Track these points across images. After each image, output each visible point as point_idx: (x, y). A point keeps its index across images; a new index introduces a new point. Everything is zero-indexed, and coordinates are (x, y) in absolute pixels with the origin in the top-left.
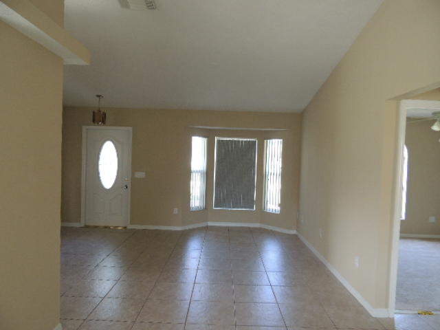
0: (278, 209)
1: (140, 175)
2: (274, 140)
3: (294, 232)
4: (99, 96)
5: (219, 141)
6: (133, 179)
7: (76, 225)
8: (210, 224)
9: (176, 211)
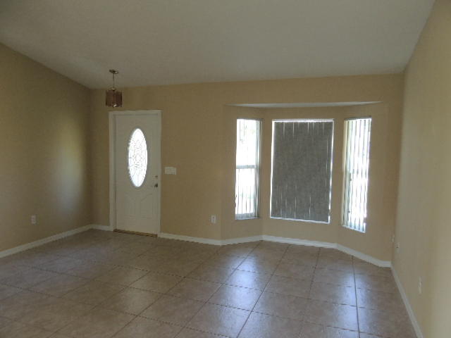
0: (363, 225)
1: (171, 170)
2: (358, 120)
3: (388, 264)
4: (113, 72)
5: (277, 125)
6: (164, 176)
7: (105, 228)
8: (266, 238)
9: (214, 219)
